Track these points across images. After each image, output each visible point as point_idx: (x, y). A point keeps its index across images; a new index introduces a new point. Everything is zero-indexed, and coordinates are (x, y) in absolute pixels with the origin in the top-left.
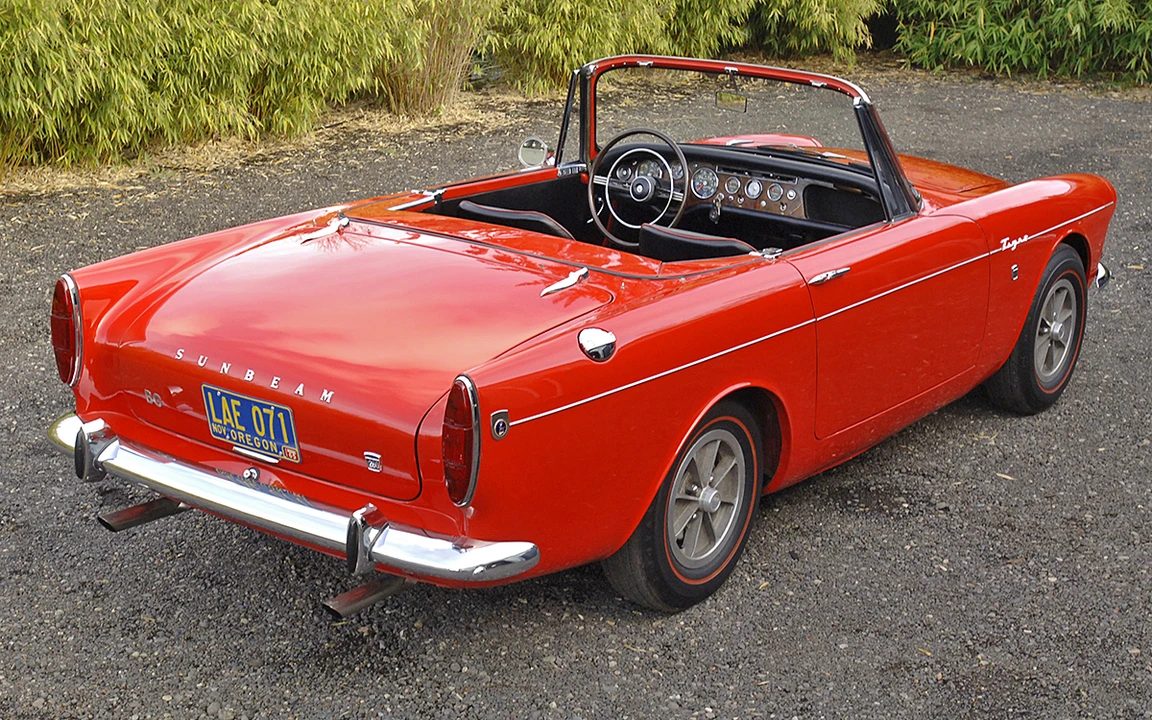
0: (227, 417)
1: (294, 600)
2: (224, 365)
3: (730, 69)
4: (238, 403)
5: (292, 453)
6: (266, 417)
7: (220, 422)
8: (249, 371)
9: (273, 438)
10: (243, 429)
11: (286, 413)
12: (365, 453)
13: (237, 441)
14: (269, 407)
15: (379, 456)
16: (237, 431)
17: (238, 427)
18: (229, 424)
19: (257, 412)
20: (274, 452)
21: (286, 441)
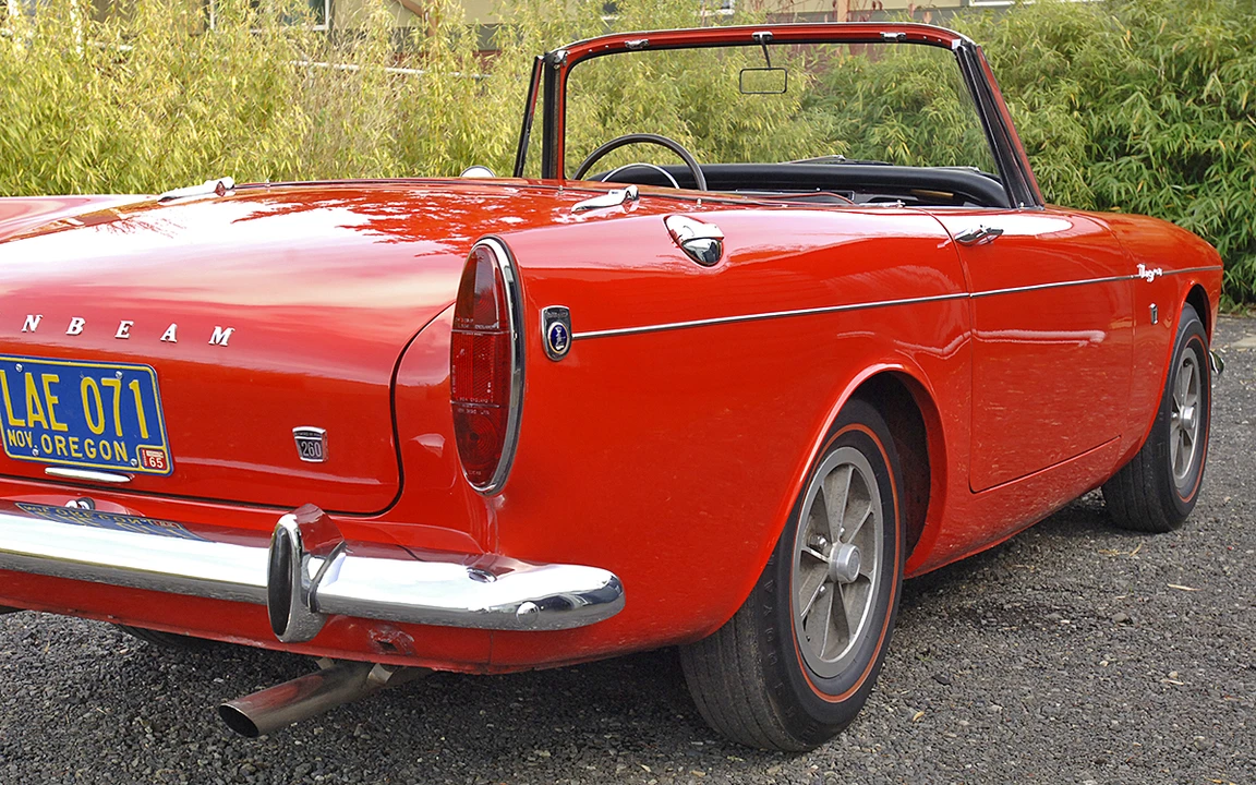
0: (35, 411)
1: (153, 772)
2: (30, 318)
3: (761, 34)
4: (55, 378)
5: (156, 458)
6: (107, 393)
7: (21, 423)
8: (75, 319)
9: (119, 433)
10: (64, 427)
11: (144, 378)
12: (295, 430)
13: (54, 455)
14: (111, 373)
15: (321, 431)
16: (52, 433)
17: (56, 426)
18: (38, 423)
19: (89, 387)
20: (122, 462)
21: (145, 435)
